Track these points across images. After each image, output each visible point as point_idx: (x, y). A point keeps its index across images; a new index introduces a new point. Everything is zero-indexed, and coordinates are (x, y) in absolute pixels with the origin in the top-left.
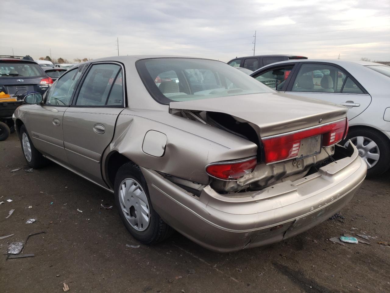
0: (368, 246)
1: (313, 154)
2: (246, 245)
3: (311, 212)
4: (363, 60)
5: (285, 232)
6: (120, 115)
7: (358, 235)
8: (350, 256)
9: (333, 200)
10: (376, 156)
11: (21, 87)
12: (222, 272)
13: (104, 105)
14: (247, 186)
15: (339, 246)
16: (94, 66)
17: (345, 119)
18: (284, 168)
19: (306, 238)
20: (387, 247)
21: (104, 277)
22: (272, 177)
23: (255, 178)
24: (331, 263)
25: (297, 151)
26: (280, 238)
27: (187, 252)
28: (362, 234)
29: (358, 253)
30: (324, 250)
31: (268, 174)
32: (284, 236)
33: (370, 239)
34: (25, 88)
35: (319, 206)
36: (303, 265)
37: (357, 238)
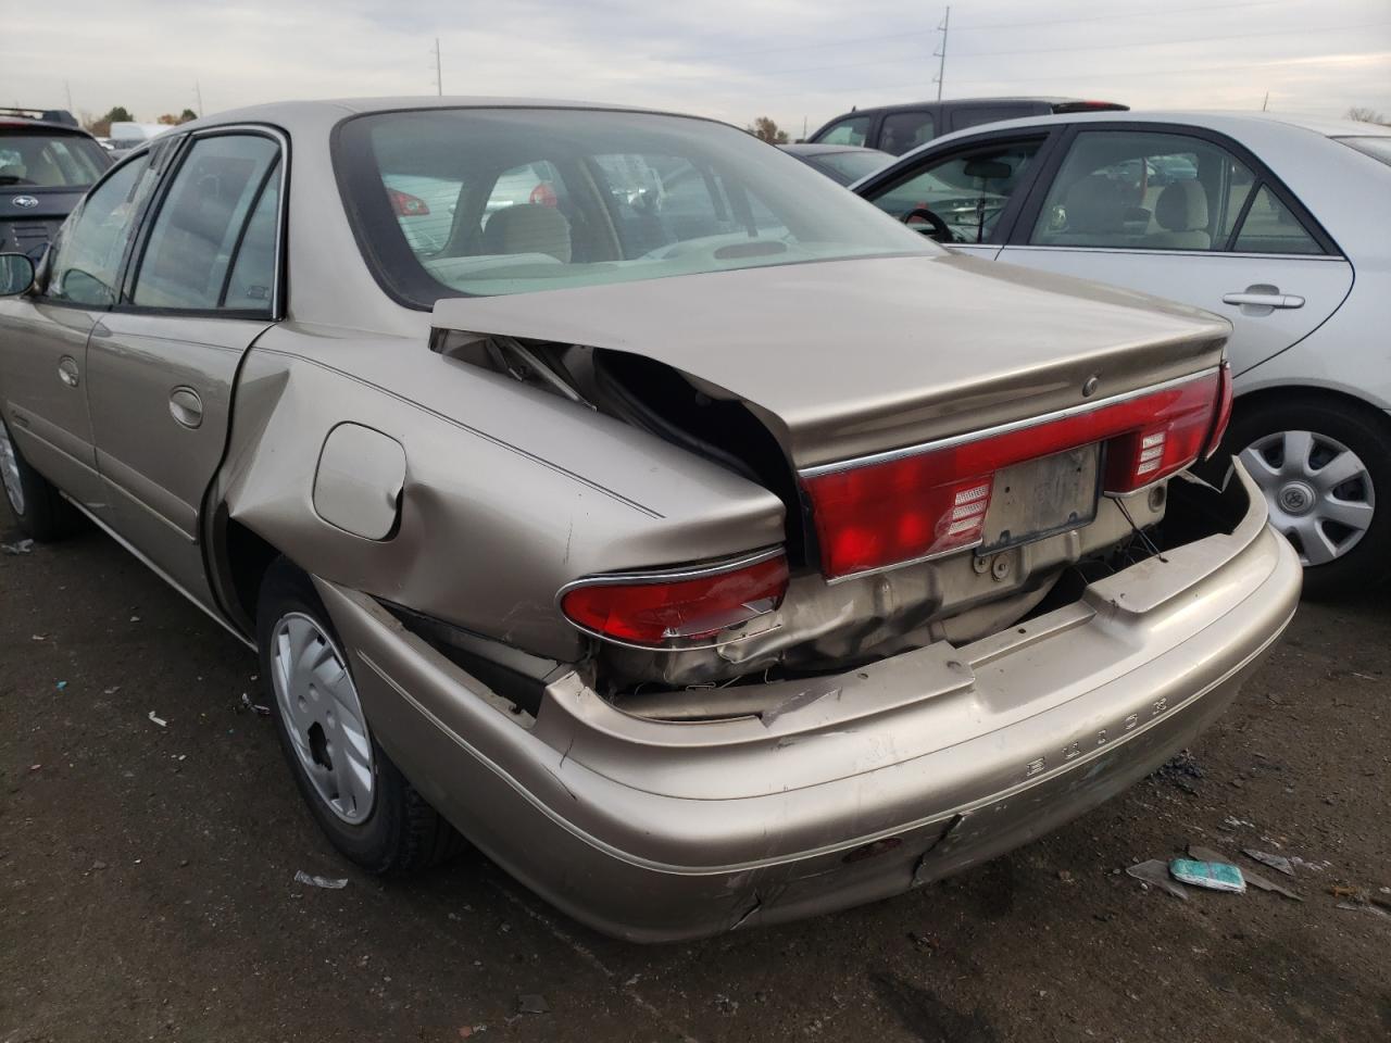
0: (1286, 907)
1: (1057, 528)
2: (745, 915)
3: (1031, 781)
4: (1356, 116)
5: (918, 861)
6: (253, 353)
7: (1250, 852)
8: (1204, 950)
9: (1133, 729)
10: (1360, 512)
11: (30, 224)
12: (654, 1011)
13: (212, 304)
14: (770, 659)
15: (1163, 901)
16: (200, 143)
17: (1217, 369)
18: (932, 583)
19: (1032, 859)
20: (1366, 914)
21: (170, 1022)
22: (876, 622)
23: (798, 629)
24: (1118, 979)
25: (978, 519)
26: (899, 882)
27: (532, 914)
28: (1266, 846)
29: (1241, 937)
30: (1095, 917)
31: (854, 612)
32: (914, 872)
33: (1299, 870)
34: (43, 228)
35: (1070, 756)
36: (1000, 987)
37: (1243, 866)
